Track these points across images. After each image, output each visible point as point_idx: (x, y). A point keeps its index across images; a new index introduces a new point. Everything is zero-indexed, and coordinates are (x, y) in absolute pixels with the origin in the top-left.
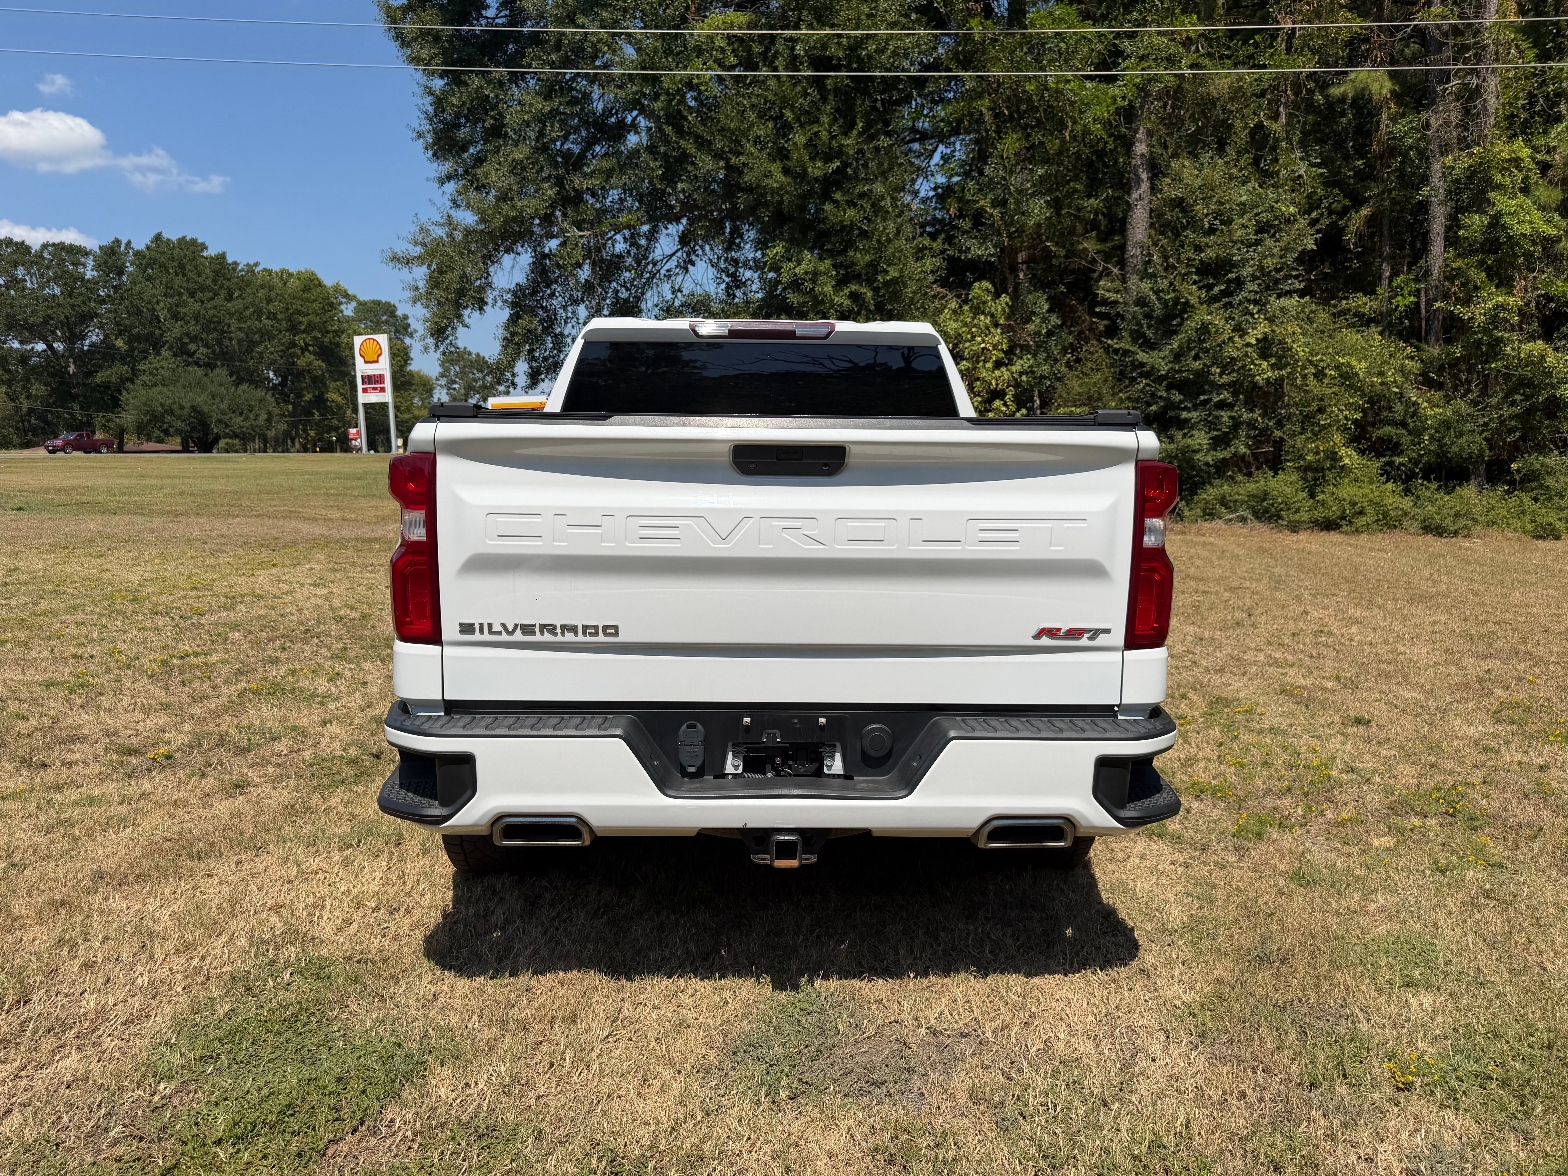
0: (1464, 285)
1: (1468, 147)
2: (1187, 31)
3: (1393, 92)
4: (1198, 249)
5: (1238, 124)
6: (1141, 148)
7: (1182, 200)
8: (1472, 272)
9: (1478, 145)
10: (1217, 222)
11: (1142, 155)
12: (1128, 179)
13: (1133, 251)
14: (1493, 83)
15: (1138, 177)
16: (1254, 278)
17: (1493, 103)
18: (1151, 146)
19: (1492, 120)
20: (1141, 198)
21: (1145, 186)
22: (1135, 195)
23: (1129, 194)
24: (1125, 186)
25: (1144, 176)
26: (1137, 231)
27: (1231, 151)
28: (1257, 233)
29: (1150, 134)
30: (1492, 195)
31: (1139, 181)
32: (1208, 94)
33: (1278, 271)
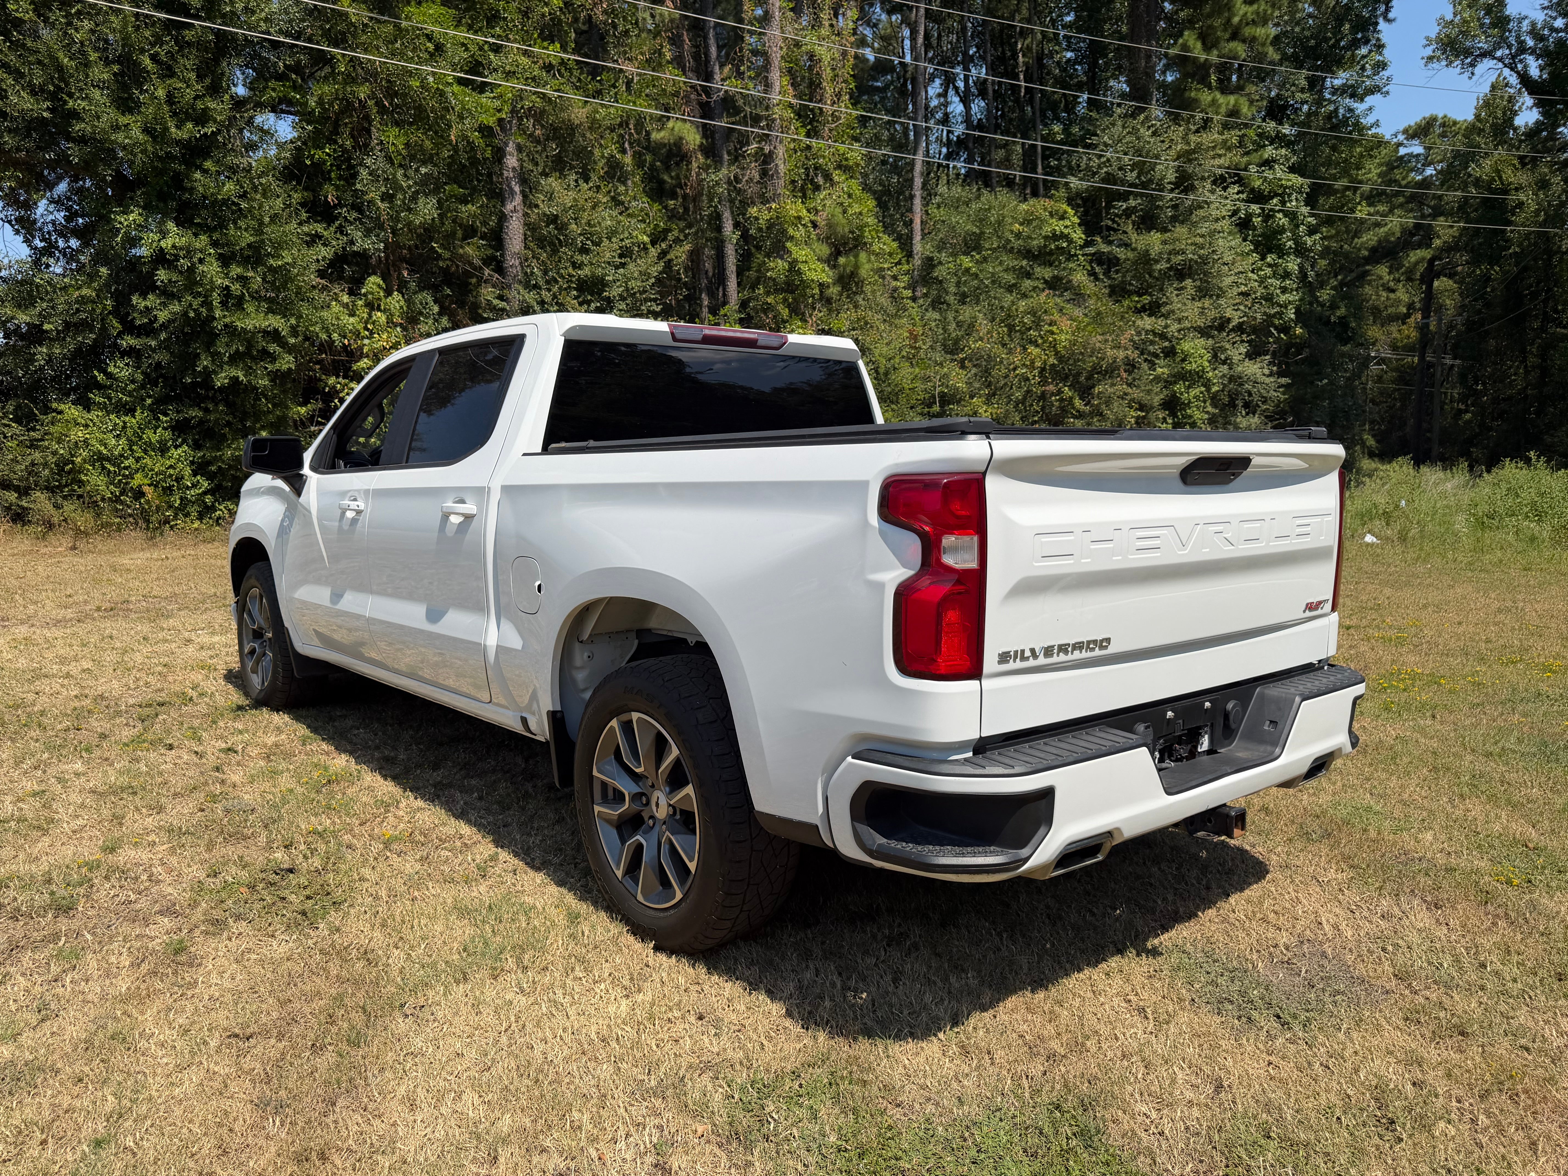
0: (775, 317)
1: (768, 202)
2: (549, 55)
3: (701, 146)
4: (575, 265)
5: (597, 152)
6: (511, 161)
7: (556, 216)
8: (780, 307)
9: (774, 201)
10: (589, 242)
11: (514, 168)
12: (501, 189)
13: (512, 262)
14: (781, 151)
15: (511, 189)
16: (623, 298)
17: (782, 168)
18: (520, 160)
19: (782, 182)
20: (515, 210)
21: (518, 199)
22: (509, 207)
23: (503, 205)
24: (499, 195)
25: (517, 189)
26: (515, 242)
27: (594, 177)
28: (621, 256)
29: (519, 148)
30: (788, 244)
31: (512, 193)
32: (569, 120)
33: (641, 293)
